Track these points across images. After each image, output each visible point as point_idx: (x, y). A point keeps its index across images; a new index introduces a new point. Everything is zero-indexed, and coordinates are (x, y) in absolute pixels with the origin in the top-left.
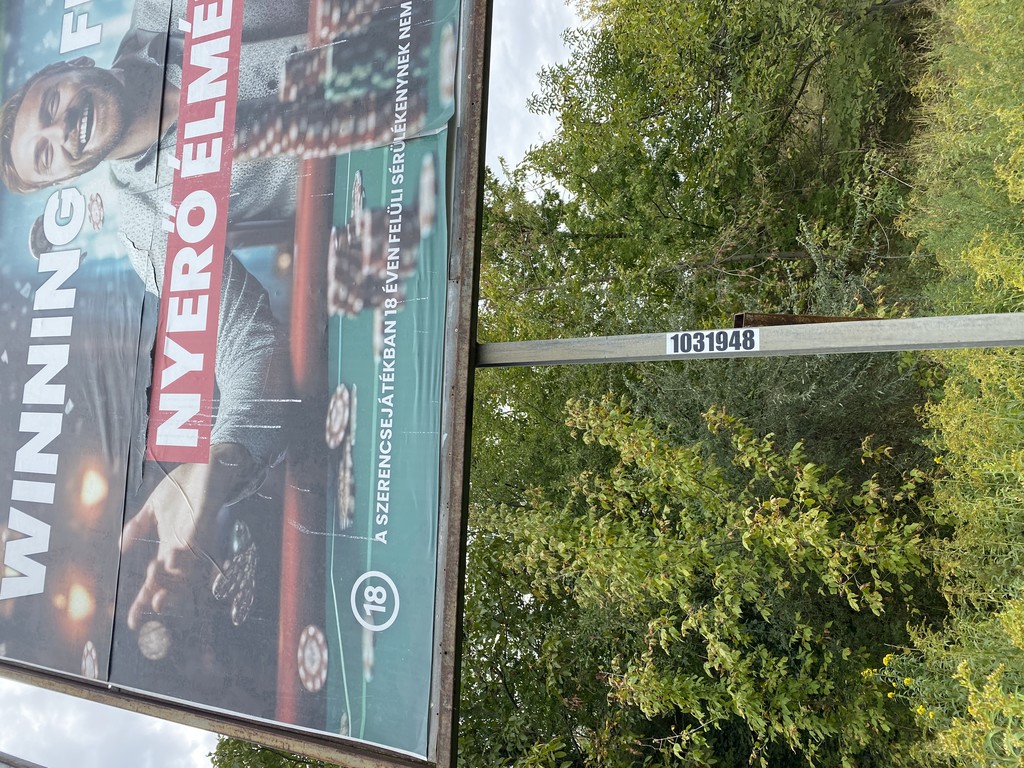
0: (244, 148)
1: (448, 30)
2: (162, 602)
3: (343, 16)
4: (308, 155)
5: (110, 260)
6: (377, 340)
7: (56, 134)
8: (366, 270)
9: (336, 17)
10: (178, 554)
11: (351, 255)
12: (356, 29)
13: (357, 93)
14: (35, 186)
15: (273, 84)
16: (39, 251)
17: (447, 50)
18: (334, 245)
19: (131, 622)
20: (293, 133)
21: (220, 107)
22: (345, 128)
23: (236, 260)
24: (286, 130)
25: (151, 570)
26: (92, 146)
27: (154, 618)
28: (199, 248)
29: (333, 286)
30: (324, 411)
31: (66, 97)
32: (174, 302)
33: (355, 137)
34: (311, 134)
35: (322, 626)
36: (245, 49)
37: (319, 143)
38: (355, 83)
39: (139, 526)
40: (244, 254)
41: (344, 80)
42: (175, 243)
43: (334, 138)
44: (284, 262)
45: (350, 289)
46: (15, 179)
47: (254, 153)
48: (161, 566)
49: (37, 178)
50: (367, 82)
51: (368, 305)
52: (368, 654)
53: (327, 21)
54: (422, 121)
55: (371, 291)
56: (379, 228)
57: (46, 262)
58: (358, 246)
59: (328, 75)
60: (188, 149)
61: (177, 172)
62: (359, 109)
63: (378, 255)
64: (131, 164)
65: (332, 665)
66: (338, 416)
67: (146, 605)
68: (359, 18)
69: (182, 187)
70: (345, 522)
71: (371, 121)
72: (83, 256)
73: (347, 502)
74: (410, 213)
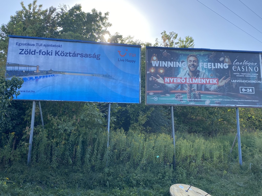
0: (188, 85)
1: (195, 103)
2: (153, 80)
3: (197, 94)
4: (187, 91)
5: (180, 71)
6: (173, 98)
7: (192, 63)
8: (178, 97)
9: (198, 93)
10: (157, 81)
11: (179, 96)
12: (196, 95)
13: (191, 95)
14: (188, 61)
15: (193, 88)
16: (181, 62)
17: (193, 103)
18: (180, 94)
19: (152, 76)
20: (189, 90)
21: (192, 82)
22: (189, 95)
23: (179, 85)
24: (189, 89)
25: (156, 78)
26: (191, 68)
27: (152, 79)
28: (181, 81)
29: (177, 94)
30: (168, 94)
31: (195, 64)
32: (176, 79)
33: (188, 95)
34: (189, 91)
35: (154, 94)
36: (196, 84)
37: (188, 92)
38: (192, 95)
39: (159, 77)
40: (180, 86)
41: (192, 94)
42: (181, 78)
43: (188, 94)
44: (179, 90)
45: (177, 96)
46: (188, 57)
47: (188, 86)
48: (156, 79)
49: (188, 60)
50: (192, 96)
51: (176, 97)
52: (152, 98)
53: (197, 93)
54: (189, 101)
55: (177, 98)
56: (181, 98)
57: (180, 63)
58: (180, 96)
59: (193, 93)
60: (189, 79)
61: (187, 78)
62: (190, 96)
63: (179, 98)
64: (188, 73)
65: (151, 95)
66: (168, 95)
67: (153, 78)
68: (197, 95)
69: (186, 79)
70: (161, 96)
71: (189, 97)
72: (181, 68)
73: (162, 96)
74: (182, 101)
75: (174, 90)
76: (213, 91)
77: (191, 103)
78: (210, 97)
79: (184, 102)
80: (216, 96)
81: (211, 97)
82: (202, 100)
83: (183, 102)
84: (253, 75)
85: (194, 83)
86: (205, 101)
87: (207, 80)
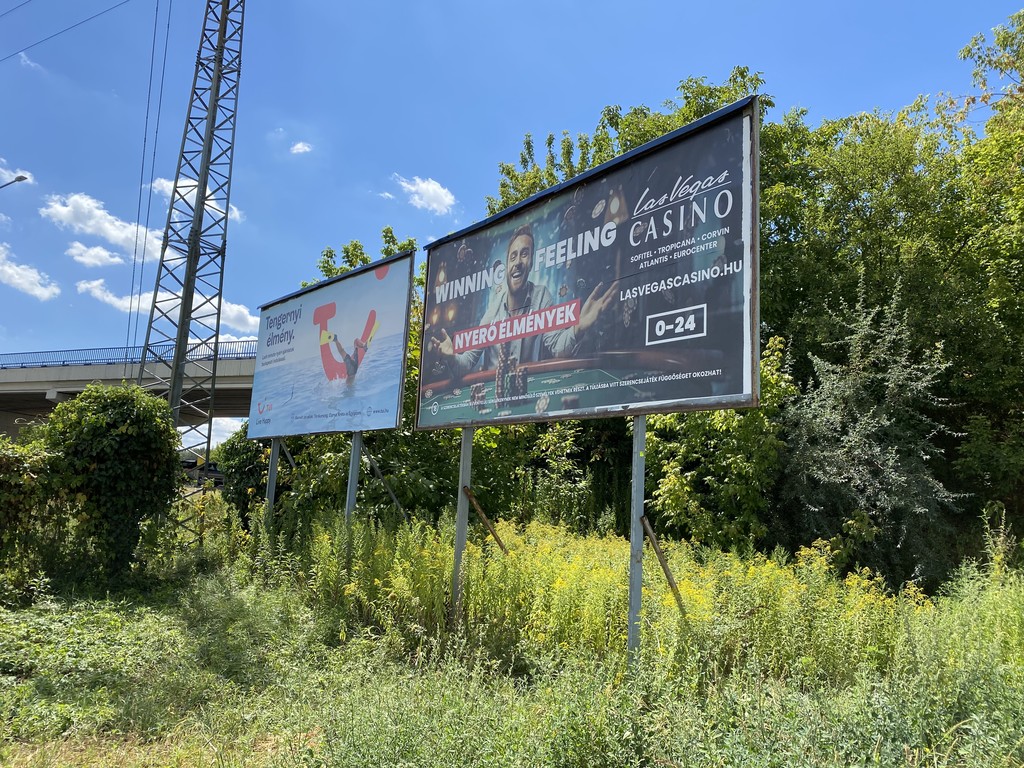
1: (511, 412)
2: (435, 347)
3: (520, 376)
6: (466, 401)
7: (517, 260)
8: (477, 395)
10: (441, 349)
11: (478, 390)
13: (505, 384)
15: (512, 354)
16: (494, 265)
17: (507, 413)
18: (481, 384)
19: (432, 338)
22: (500, 383)
23: (482, 352)
26: (513, 280)
27: (433, 345)
28: (486, 337)
29: (475, 386)
31: (525, 261)
33: (498, 386)
35: (432, 395)
36: (520, 340)
37: (499, 374)
38: (507, 384)
39: (445, 335)
41: (508, 379)
42: (487, 326)
43: (499, 379)
45: (474, 391)
46: (511, 243)
48: (439, 344)
49: (510, 255)
50: (507, 388)
51: (471, 397)
53: (520, 371)
54: (497, 407)
55: (473, 398)
56: (483, 398)
57: (492, 270)
58: (480, 392)
59: (510, 374)
61: (501, 322)
62: (502, 386)
63: (478, 399)
64: (506, 301)
66: (457, 392)
67: (435, 342)
68: (518, 382)
69: (497, 325)
70: (444, 398)
71: (500, 391)
72: (490, 288)
73: (446, 398)
74: (482, 407)
75: (471, 372)
76: (561, 357)
77: (503, 413)
78: (550, 381)
79: (488, 411)
80: (567, 376)
81: (555, 381)
82: (528, 396)
83: (484, 411)
84: (708, 241)
85: (517, 337)
86: (534, 401)
87: (548, 312)
